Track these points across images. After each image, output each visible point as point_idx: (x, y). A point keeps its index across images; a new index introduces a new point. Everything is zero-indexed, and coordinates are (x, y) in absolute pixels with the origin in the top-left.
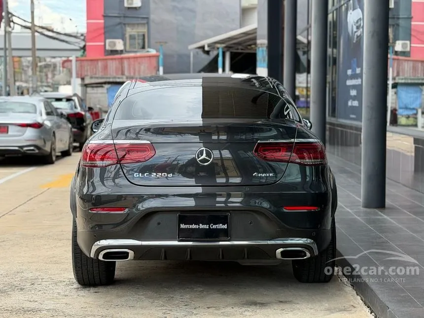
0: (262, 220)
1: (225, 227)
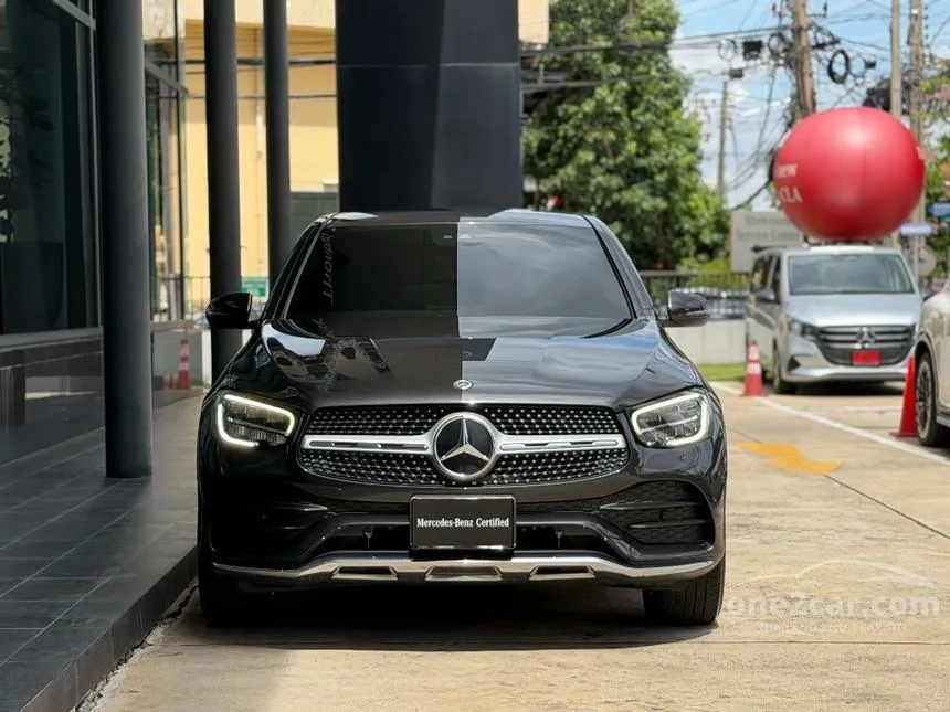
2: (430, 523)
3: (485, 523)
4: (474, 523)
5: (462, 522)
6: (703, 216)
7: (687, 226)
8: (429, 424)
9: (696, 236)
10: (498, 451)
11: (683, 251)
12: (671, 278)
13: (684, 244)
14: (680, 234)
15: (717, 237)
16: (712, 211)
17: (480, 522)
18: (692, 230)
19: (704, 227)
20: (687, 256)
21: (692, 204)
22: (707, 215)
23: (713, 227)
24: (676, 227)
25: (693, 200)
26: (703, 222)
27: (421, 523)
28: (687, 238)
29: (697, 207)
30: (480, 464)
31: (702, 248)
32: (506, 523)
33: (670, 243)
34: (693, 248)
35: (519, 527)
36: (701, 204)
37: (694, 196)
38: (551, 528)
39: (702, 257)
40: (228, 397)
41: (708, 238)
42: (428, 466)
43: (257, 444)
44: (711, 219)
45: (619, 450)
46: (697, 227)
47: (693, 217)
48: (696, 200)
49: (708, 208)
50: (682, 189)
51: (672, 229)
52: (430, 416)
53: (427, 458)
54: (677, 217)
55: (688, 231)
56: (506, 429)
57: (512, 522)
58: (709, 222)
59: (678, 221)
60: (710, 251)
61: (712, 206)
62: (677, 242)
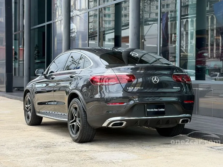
0: (176, 106)
1: (164, 110)
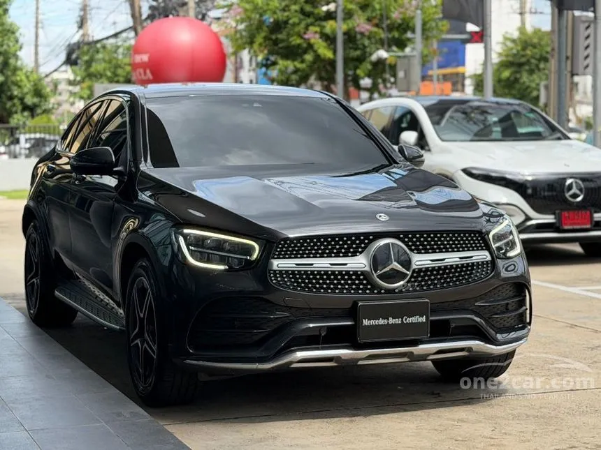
2: (372, 322)
3: (409, 320)
4: (402, 321)
5: (394, 320)
6: (25, 86)
7: (15, 93)
8: (362, 248)
9: (22, 100)
10: (414, 267)
11: (14, 109)
12: (7, 129)
13: (14, 105)
14: (11, 98)
15: (36, 100)
16: (32, 83)
17: (406, 320)
18: (20, 95)
19: (27, 93)
20: (16, 113)
21: (18, 78)
22: (28, 86)
23: (32, 93)
24: (9, 94)
25: (18, 75)
26: (26, 90)
27: (366, 322)
28: (16, 101)
29: (21, 81)
30: (403, 276)
31: (26, 108)
32: (423, 319)
33: (5, 104)
34: (20, 108)
35: (432, 321)
36: (24, 78)
37: (19, 73)
38: (447, 322)
39: (26, 114)
40: (186, 231)
41: (30, 100)
42: (364, 279)
43: (227, 267)
44: (32, 89)
45: (487, 262)
46: (22, 93)
47: (20, 87)
48: (20, 76)
49: (29, 81)
50: (12, 67)
51: (6, 95)
52: (362, 242)
53: (363, 273)
54: (9, 87)
55: (16, 96)
56: (415, 249)
57: (427, 319)
58: (30, 90)
59: (10, 90)
60: (31, 110)
61: (31, 78)
62: (9, 104)
